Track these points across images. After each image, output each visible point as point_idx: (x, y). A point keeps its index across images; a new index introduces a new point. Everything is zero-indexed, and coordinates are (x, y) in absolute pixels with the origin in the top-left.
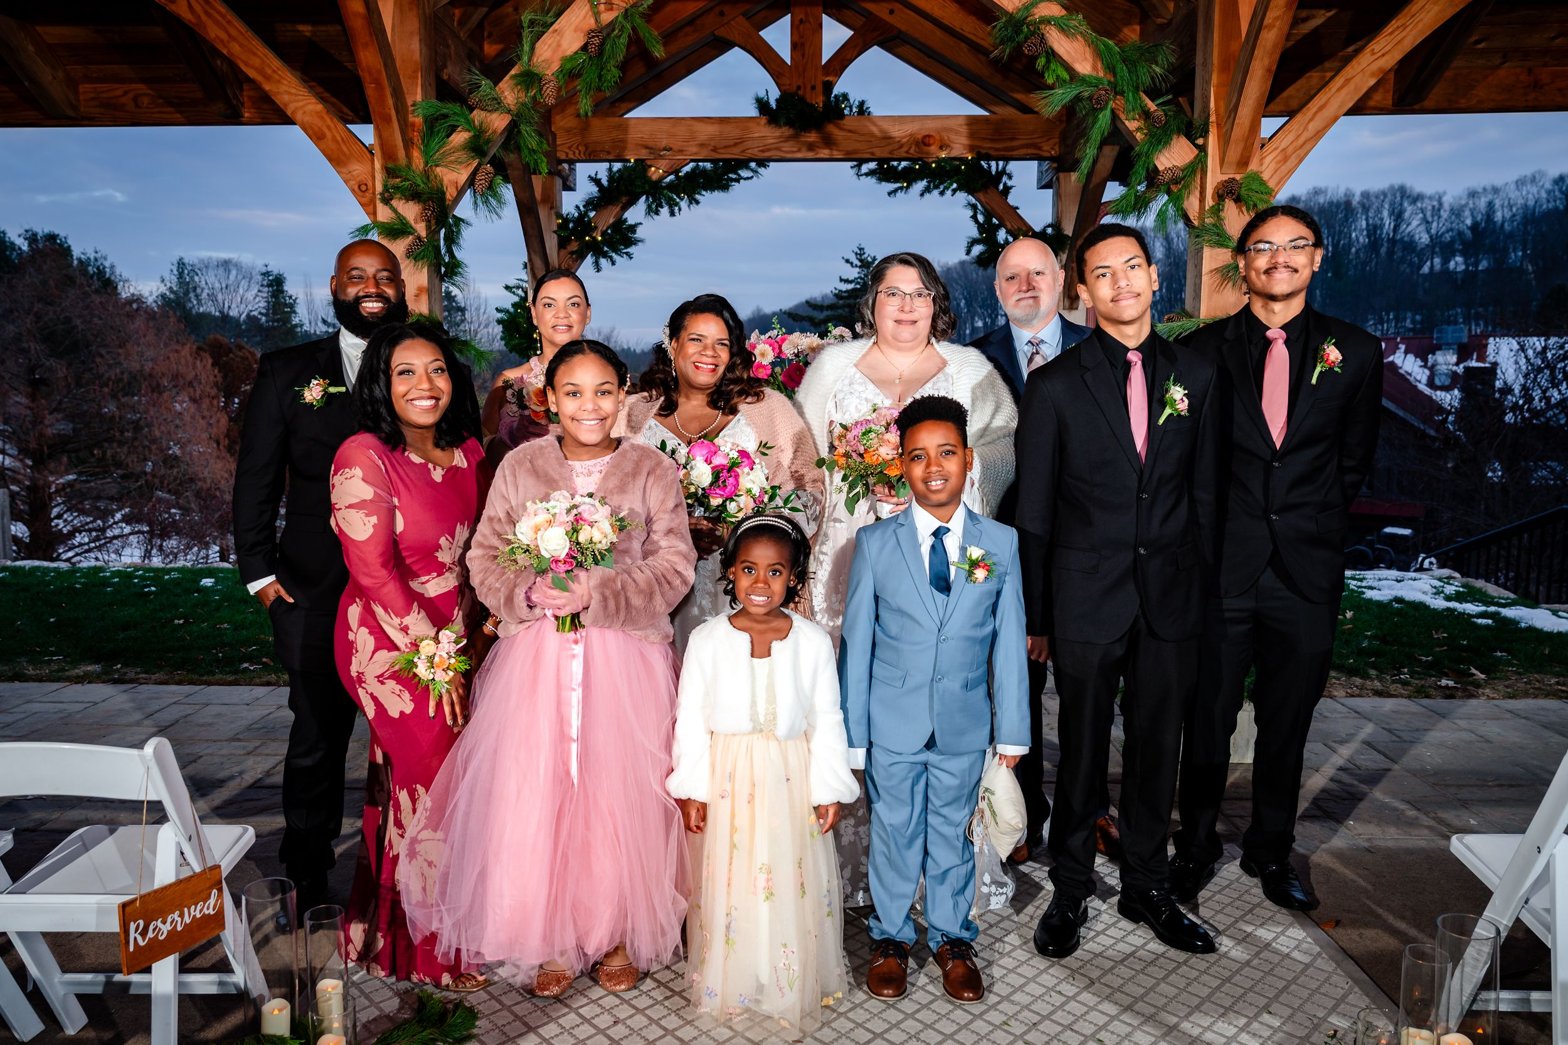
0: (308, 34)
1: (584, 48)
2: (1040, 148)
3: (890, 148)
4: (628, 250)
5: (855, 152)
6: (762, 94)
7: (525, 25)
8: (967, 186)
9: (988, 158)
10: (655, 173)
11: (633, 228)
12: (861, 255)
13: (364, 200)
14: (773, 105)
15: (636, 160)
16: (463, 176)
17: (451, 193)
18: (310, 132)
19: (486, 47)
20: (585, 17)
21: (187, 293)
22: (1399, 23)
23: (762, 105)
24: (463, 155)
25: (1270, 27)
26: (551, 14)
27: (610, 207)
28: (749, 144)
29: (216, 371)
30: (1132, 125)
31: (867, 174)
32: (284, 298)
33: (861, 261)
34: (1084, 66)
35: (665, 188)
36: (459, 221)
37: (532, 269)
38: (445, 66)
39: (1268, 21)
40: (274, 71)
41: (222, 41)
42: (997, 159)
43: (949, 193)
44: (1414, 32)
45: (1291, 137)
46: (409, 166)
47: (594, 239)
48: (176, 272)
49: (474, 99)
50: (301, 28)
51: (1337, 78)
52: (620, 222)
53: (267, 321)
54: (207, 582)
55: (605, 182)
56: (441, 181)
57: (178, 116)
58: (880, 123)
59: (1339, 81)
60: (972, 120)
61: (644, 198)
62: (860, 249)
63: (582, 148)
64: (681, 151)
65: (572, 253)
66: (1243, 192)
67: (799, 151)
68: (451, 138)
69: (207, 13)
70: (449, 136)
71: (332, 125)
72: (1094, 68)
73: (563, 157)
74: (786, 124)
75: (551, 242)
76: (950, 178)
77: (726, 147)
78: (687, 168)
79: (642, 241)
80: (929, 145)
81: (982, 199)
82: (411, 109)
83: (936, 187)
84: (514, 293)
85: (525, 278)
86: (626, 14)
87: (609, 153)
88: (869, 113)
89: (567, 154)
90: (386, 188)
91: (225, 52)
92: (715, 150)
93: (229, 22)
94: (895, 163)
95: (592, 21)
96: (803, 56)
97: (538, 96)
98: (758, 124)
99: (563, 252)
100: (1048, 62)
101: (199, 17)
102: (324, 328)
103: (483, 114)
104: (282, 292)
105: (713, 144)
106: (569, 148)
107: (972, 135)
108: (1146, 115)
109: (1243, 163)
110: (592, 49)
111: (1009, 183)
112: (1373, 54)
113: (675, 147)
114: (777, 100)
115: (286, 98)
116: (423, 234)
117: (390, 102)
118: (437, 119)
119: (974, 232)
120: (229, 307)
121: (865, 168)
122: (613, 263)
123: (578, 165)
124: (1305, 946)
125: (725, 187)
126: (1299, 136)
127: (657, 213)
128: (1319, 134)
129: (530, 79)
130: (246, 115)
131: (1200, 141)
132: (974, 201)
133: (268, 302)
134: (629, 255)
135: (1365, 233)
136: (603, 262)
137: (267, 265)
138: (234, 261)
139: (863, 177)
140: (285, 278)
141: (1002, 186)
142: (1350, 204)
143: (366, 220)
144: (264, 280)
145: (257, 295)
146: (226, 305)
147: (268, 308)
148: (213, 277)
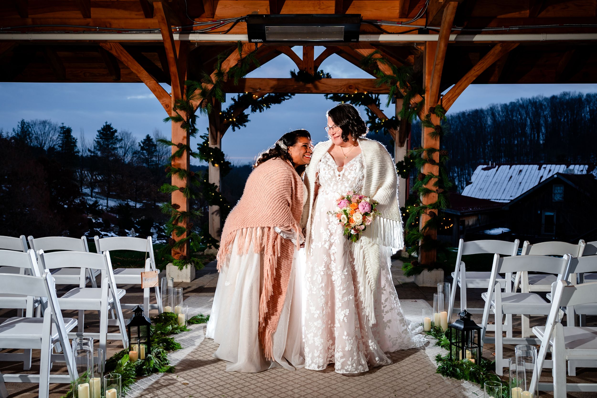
1: (237, 65)
3: (337, 90)
4: (245, 124)
5: (325, 91)
6: (293, 70)
7: (218, 58)
9: (372, 93)
10: (255, 97)
11: (247, 116)
13: (167, 110)
14: (297, 74)
15: (248, 93)
16: (198, 103)
17: (195, 108)
18: (152, 89)
20: (237, 56)
21: (25, 136)
22: (482, 62)
23: (292, 73)
24: (198, 97)
26: (226, 55)
27: (239, 109)
28: (288, 87)
30: (403, 90)
32: (71, 139)
34: (388, 73)
35: (258, 102)
36: (196, 116)
37: (211, 130)
40: (142, 71)
42: (375, 94)
43: (358, 105)
47: (233, 120)
48: (20, 126)
49: (202, 79)
52: (242, 114)
53: (62, 150)
55: (237, 100)
56: (192, 105)
58: (334, 81)
60: (366, 80)
61: (251, 106)
63: (229, 88)
64: (264, 90)
65: (225, 125)
66: (435, 111)
67: (306, 90)
70: (194, 91)
71: (158, 87)
74: (301, 81)
75: (218, 121)
76: (358, 100)
77: (280, 88)
78: (266, 96)
79: (250, 121)
80: (351, 89)
81: (370, 107)
83: (354, 103)
84: (203, 139)
85: (208, 133)
86: (249, 56)
87: (238, 90)
88: (331, 77)
90: (175, 106)
91: (126, 65)
92: (276, 89)
94: (339, 95)
95: (239, 57)
96: (307, 58)
97: (222, 79)
98: (292, 81)
99: (222, 125)
100: (378, 70)
101: (119, 54)
102: (89, 154)
103: (205, 84)
104: (70, 136)
105: (275, 87)
108: (407, 87)
109: (436, 102)
110: (239, 65)
111: (380, 102)
112: (474, 70)
113: (262, 89)
114: (298, 73)
115: (144, 78)
116: (186, 120)
117: (178, 81)
118: (191, 86)
120: (45, 143)
121: (329, 96)
122: (239, 128)
123: (227, 94)
125: (279, 102)
126: (453, 95)
127: (255, 111)
129: (220, 74)
131: (423, 96)
132: (367, 108)
133: (63, 141)
134: (245, 126)
135: (589, 114)
136: (236, 128)
137: (63, 124)
138: (48, 121)
139: (328, 100)
140: (71, 130)
141: (377, 103)
142: (582, 100)
143: (168, 116)
144: (61, 130)
145: (58, 138)
146: (43, 142)
147: (62, 144)
148: (38, 129)
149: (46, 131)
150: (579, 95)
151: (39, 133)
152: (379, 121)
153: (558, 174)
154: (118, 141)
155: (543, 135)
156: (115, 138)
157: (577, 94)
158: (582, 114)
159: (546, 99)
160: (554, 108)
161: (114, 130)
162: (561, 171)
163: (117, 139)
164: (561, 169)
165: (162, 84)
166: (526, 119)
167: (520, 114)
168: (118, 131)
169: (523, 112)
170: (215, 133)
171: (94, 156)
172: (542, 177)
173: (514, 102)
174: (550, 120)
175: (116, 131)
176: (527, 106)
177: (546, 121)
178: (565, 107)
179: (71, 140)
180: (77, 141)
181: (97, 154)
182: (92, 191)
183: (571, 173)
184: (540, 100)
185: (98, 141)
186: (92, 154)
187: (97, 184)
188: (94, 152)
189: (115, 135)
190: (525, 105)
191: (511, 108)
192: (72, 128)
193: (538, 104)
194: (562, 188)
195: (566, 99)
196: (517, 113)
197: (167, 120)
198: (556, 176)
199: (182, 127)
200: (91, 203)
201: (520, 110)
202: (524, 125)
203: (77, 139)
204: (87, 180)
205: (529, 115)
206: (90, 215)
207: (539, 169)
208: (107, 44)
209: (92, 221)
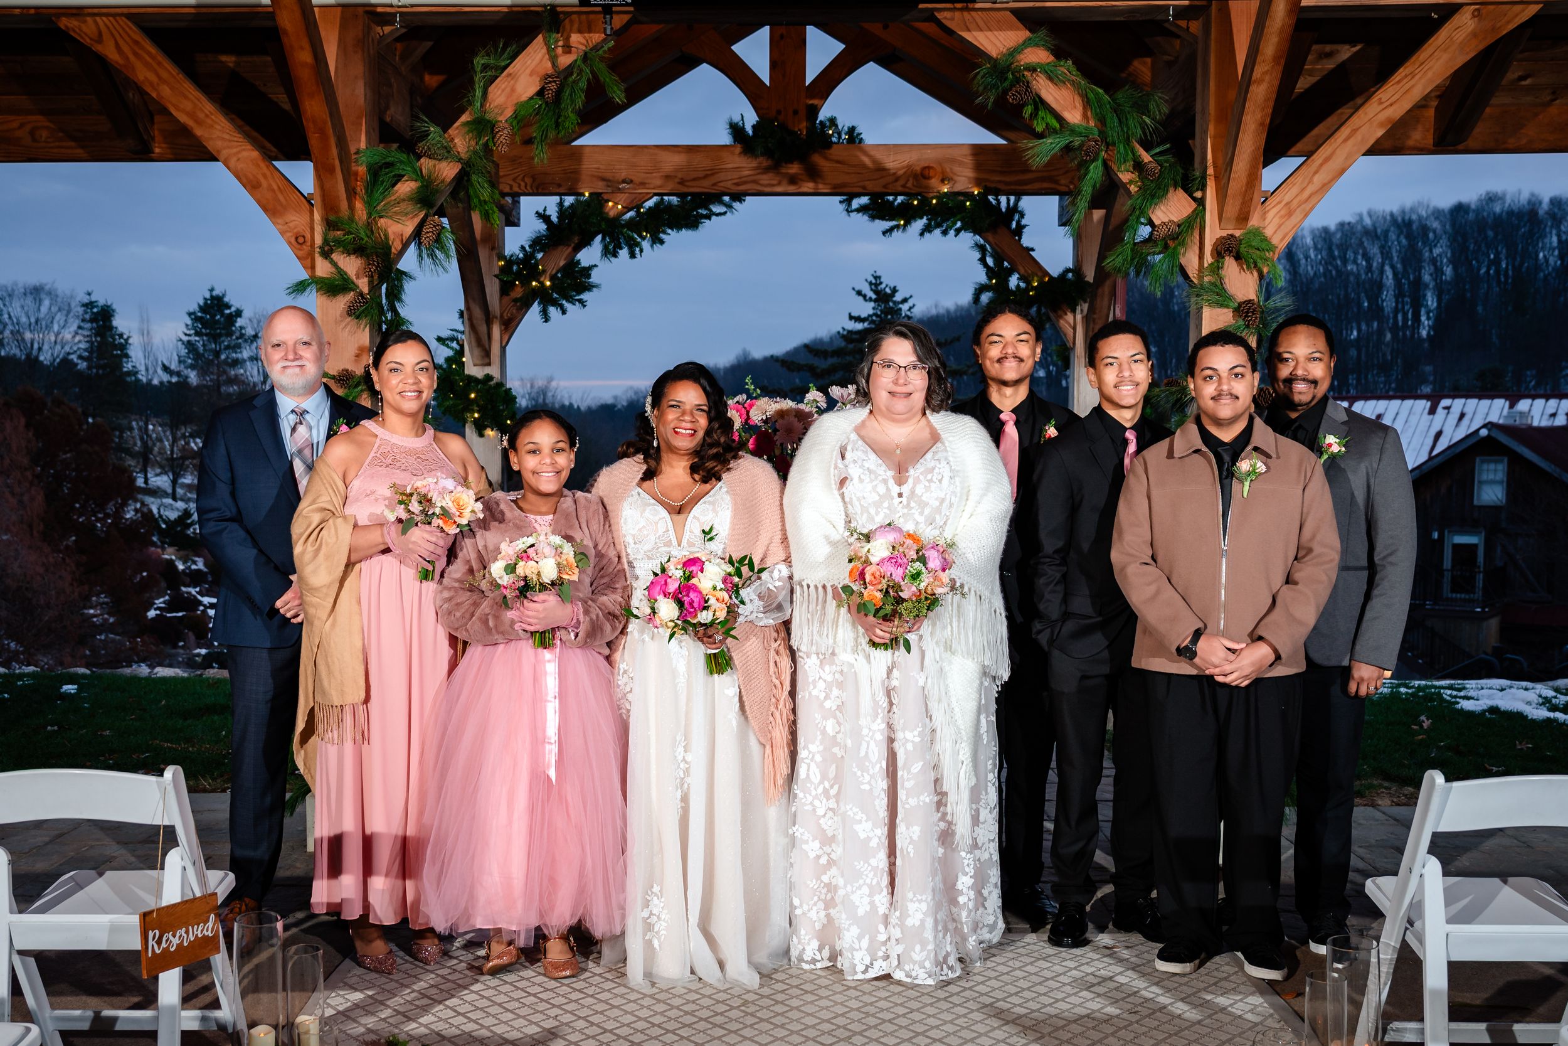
0: (231, 65)
1: (540, 93)
2: (1057, 182)
3: (884, 181)
4: (581, 297)
5: (844, 185)
6: (736, 119)
7: (478, 69)
8: (971, 225)
9: (997, 193)
10: (614, 207)
11: (587, 271)
12: (876, 285)
13: (300, 253)
14: (749, 130)
15: (591, 194)
16: (409, 228)
17: (396, 246)
18: (244, 180)
19: (427, 77)
20: (541, 61)
22: (1407, 71)
23: (736, 130)
24: (409, 207)
25: (1260, 81)
26: (506, 55)
27: (560, 248)
28: (722, 176)
29: (31, 434)
30: (1125, 177)
31: (858, 210)
32: (113, 337)
33: (876, 292)
34: (1074, 116)
35: (623, 226)
36: (402, 274)
37: (470, 319)
38: (387, 108)
39: (1256, 75)
40: (207, 116)
41: (152, 85)
42: (1008, 194)
43: (952, 232)
44: (1423, 81)
45: (1294, 190)
46: (351, 219)
47: (542, 284)
49: (421, 146)
50: (224, 58)
51: (1343, 129)
52: (573, 264)
53: (89, 368)
54: (70, 688)
55: (554, 219)
56: (386, 235)
57: (80, 151)
58: (872, 153)
59: (1345, 131)
60: (979, 151)
61: (599, 237)
62: (876, 278)
63: (528, 180)
64: (642, 184)
65: (515, 300)
66: (1243, 249)
67: (779, 184)
68: (396, 188)
69: (135, 54)
70: (394, 185)
71: (268, 173)
72: (1085, 116)
73: (507, 190)
74: (762, 155)
75: (492, 288)
76: (953, 215)
77: (694, 179)
78: (650, 203)
79: (597, 286)
80: (929, 178)
81: (990, 239)
82: (354, 157)
83: (938, 225)
84: (447, 346)
85: (461, 328)
86: (585, 57)
87: (559, 186)
88: (861, 140)
89: (511, 187)
90: (326, 241)
91: (154, 95)
92: (682, 182)
93: (159, 64)
94: (891, 198)
95: (549, 64)
96: (784, 75)
97: (491, 144)
98: (733, 153)
99: (506, 299)
100: (1036, 109)
101: (127, 58)
102: (165, 377)
103: (432, 162)
104: (111, 328)
105: (680, 175)
106: (514, 180)
107: (978, 167)
108: (1138, 166)
109: (1243, 218)
110: (549, 95)
111: (1024, 222)
112: (1381, 103)
113: (636, 180)
114: (754, 127)
115: (219, 143)
116: (366, 290)
117: (334, 151)
118: (381, 168)
119: (981, 277)
120: (40, 349)
121: (856, 203)
122: (564, 312)
123: (523, 199)
124: (1260, 1009)
125: (693, 223)
126: (1303, 190)
127: (615, 255)
128: (1325, 187)
129: (483, 126)
130: (157, 150)
131: (1198, 194)
132: (982, 242)
133: (91, 343)
134: (582, 303)
135: (1556, 253)
136: (552, 311)
137: (89, 294)
138: (47, 288)
139: (853, 214)
140: (114, 311)
141: (1014, 225)
142: (1536, 213)
143: (304, 275)
144: (86, 312)
145: (77, 333)
146: (36, 346)
147: (90, 350)
148: (19, 309)
149: (42, 315)
150: (1529, 202)
151: (24, 319)
152: (1022, 285)
153: (1488, 425)
154: (246, 341)
155: (1428, 313)
156: (238, 334)
157: (1524, 197)
158: (1537, 256)
159: (1437, 214)
160: (1460, 239)
161: (233, 309)
162: (1494, 418)
163: (242, 336)
164: (1495, 410)
165: (282, 166)
166: (1382, 272)
167: (1366, 256)
168: (246, 314)
169: (1374, 250)
170: (483, 328)
171: (177, 383)
172: (1439, 435)
173: (1349, 224)
174: (1448, 271)
175: (239, 313)
176: (1386, 233)
177: (1438, 272)
178: (1490, 234)
179: (114, 340)
180: (131, 341)
181: (187, 377)
182: (174, 482)
183: (1524, 422)
184: (1420, 218)
185: (189, 342)
186: (174, 380)
187: (187, 462)
188: (178, 374)
189: (238, 325)
190: (1379, 231)
191: (1341, 238)
192: (114, 307)
193: (1414, 227)
194: (1500, 467)
195: (1494, 214)
196: (1356, 253)
197: (300, 288)
198: (1484, 432)
199: (353, 312)
200: (173, 516)
201: (1366, 244)
202: (1378, 286)
203: (129, 337)
204: (162, 452)
205: (1391, 259)
206: (170, 550)
207: (1432, 411)
208: (85, 22)
209: (176, 567)
